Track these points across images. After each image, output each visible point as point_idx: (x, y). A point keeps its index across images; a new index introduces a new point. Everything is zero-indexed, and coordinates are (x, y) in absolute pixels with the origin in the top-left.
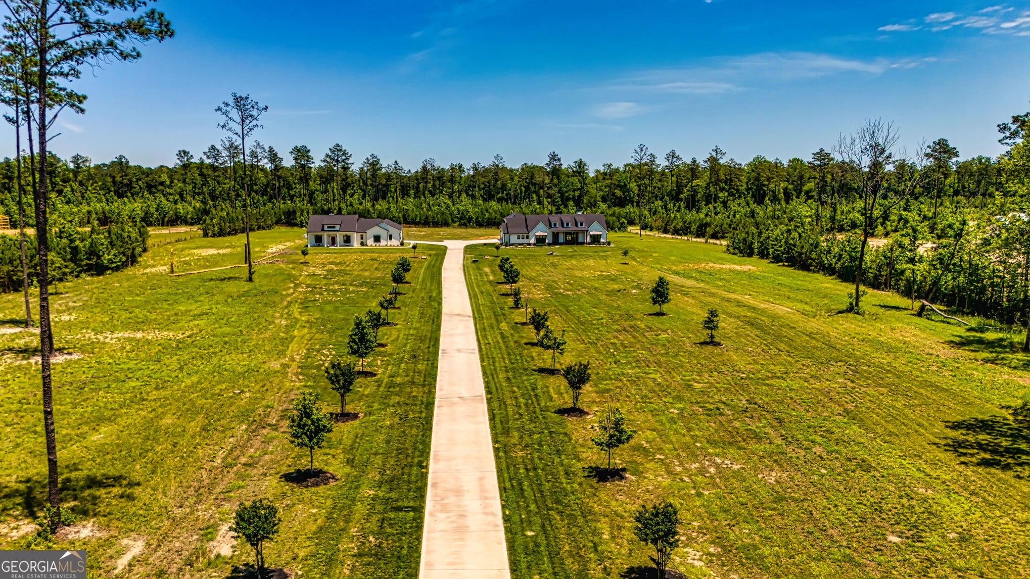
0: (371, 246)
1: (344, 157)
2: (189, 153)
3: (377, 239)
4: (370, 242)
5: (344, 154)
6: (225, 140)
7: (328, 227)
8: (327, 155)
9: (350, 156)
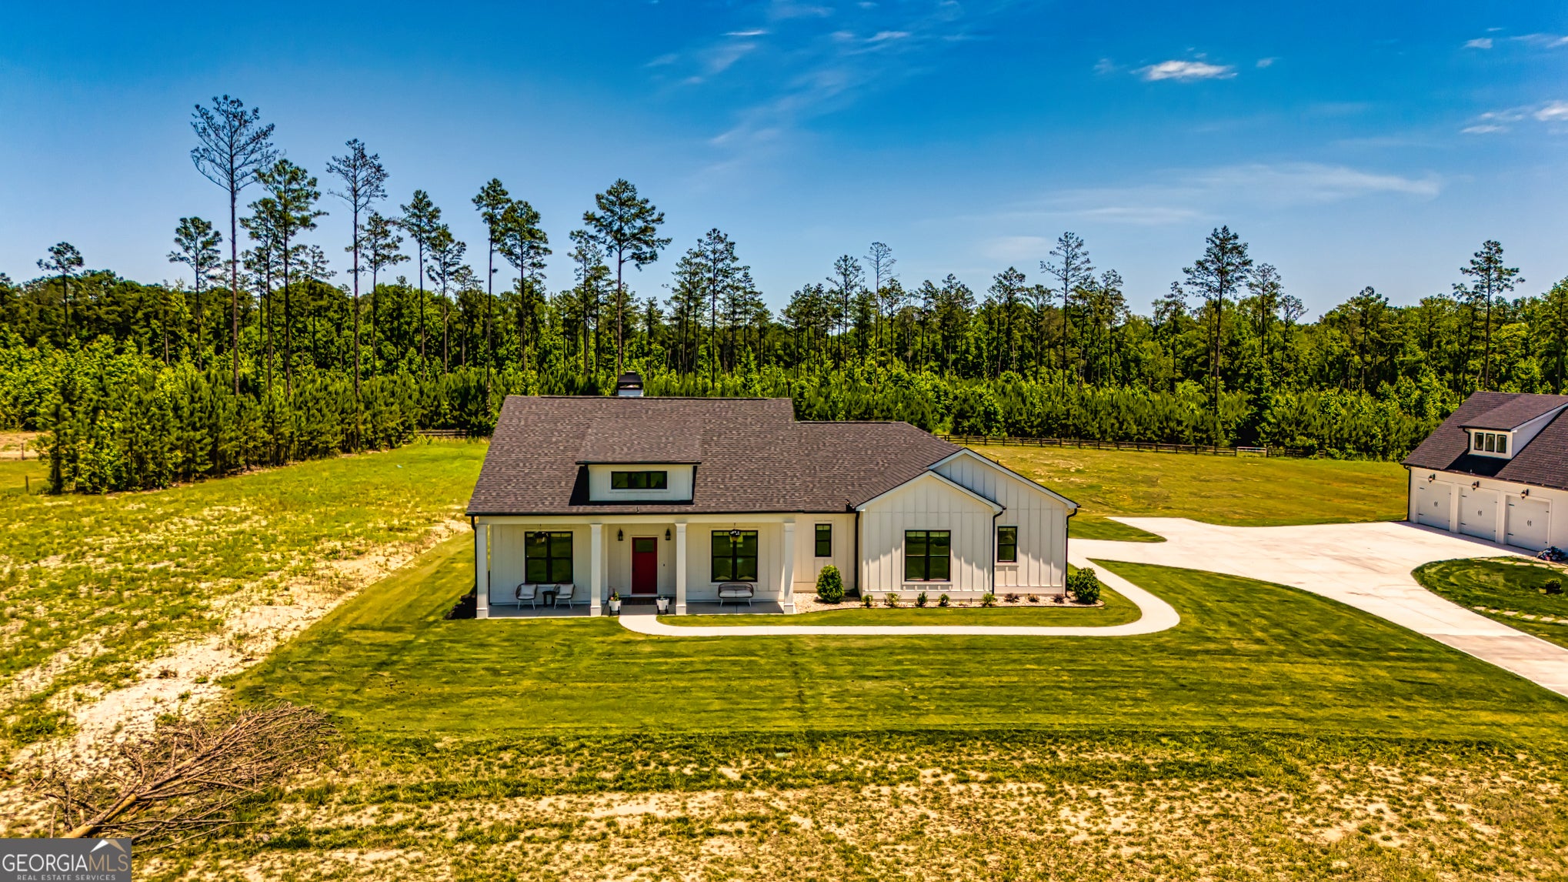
0: (892, 603)
1: (639, 223)
2: (209, 226)
4: (884, 574)
5: (642, 213)
6: (210, 106)
7: (619, 481)
8: (589, 218)
9: (659, 220)
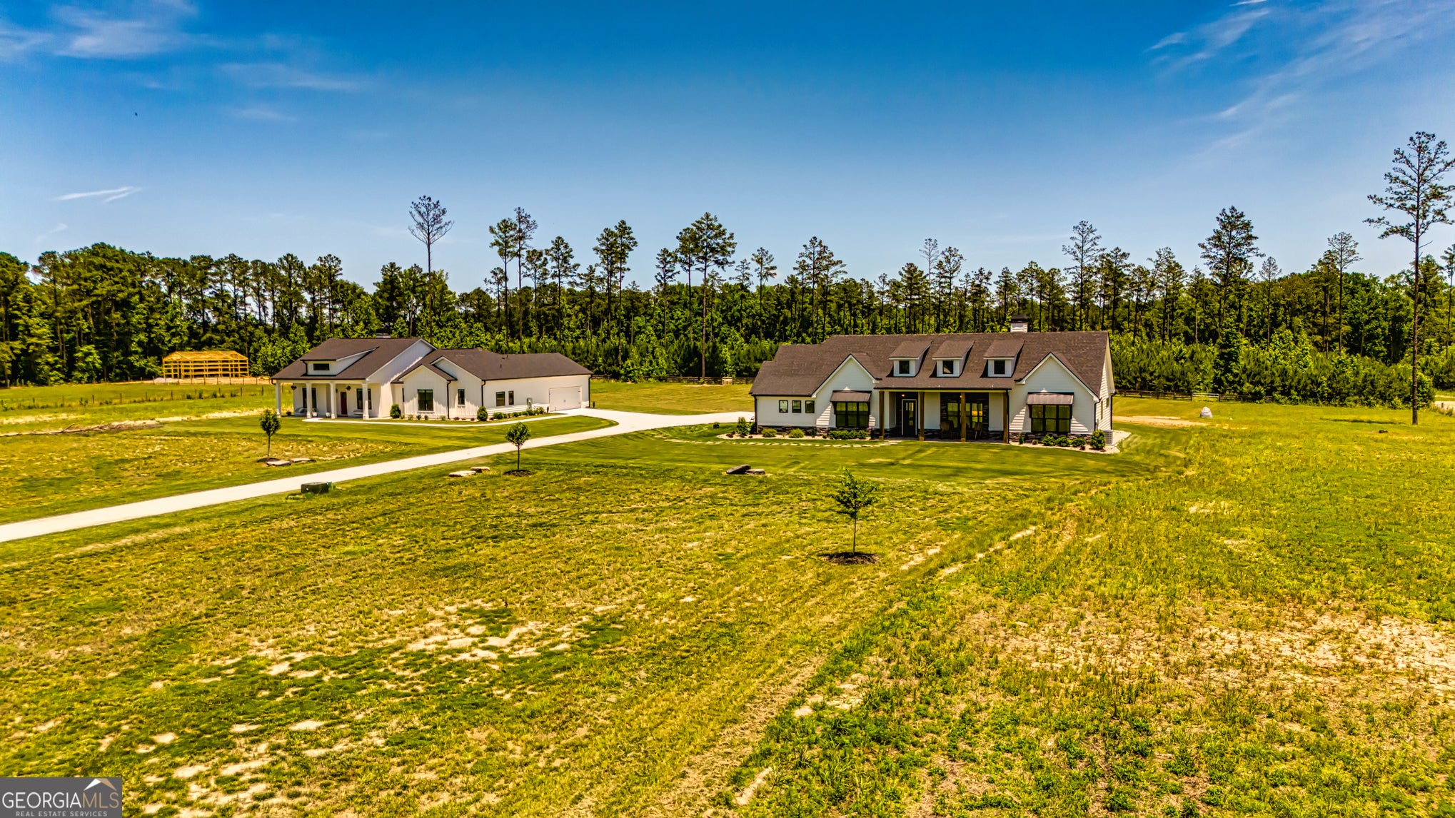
0: (411, 418)
3: (426, 400)
4: (411, 408)
7: (317, 367)
